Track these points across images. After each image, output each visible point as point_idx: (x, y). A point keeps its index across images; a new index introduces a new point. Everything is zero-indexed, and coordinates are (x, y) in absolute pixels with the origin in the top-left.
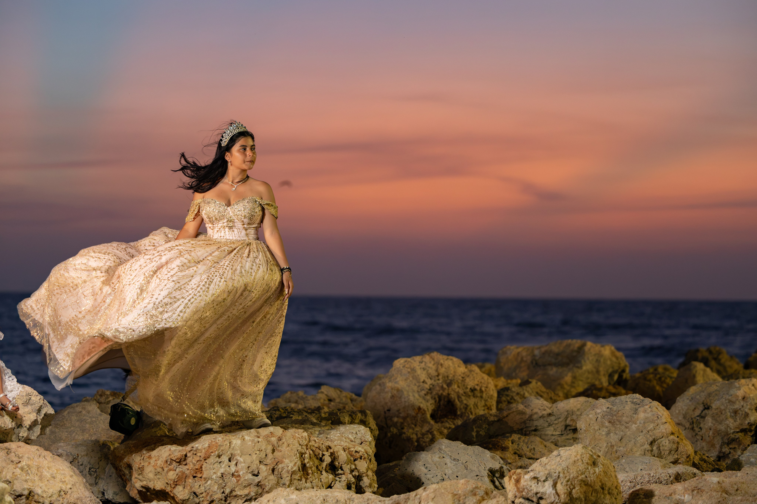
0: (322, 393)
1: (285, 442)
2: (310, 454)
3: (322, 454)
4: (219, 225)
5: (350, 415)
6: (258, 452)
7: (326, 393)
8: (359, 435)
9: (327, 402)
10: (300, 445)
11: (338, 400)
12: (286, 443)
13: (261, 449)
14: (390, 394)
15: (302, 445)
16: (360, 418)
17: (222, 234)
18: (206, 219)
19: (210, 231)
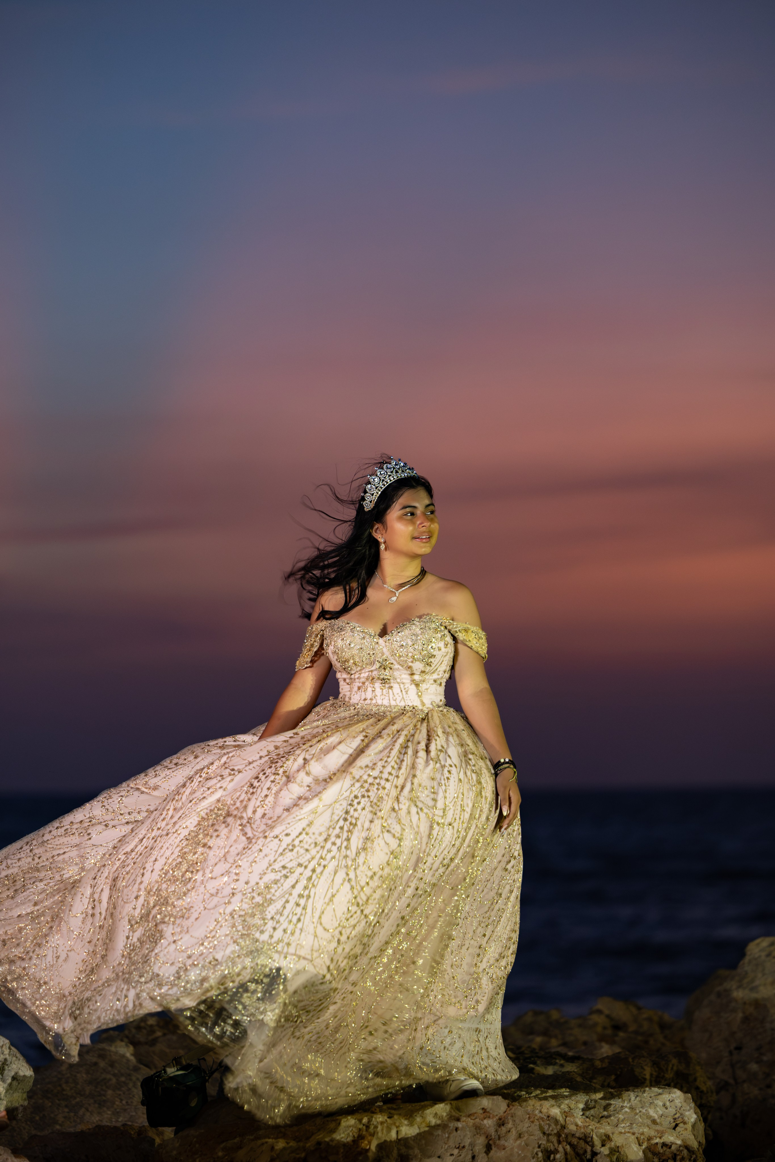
0: (599, 1012)
1: (513, 1130)
2: (566, 1153)
3: (592, 1151)
4: (362, 675)
5: (655, 1064)
6: (456, 1152)
7: (607, 1012)
8: (671, 1111)
9: (609, 1032)
10: (544, 1133)
11: (632, 1028)
12: (514, 1132)
13: (462, 1145)
14: (740, 1015)
15: (549, 1135)
16: (675, 1068)
17: (369, 695)
18: (336, 663)
19: (344, 688)
